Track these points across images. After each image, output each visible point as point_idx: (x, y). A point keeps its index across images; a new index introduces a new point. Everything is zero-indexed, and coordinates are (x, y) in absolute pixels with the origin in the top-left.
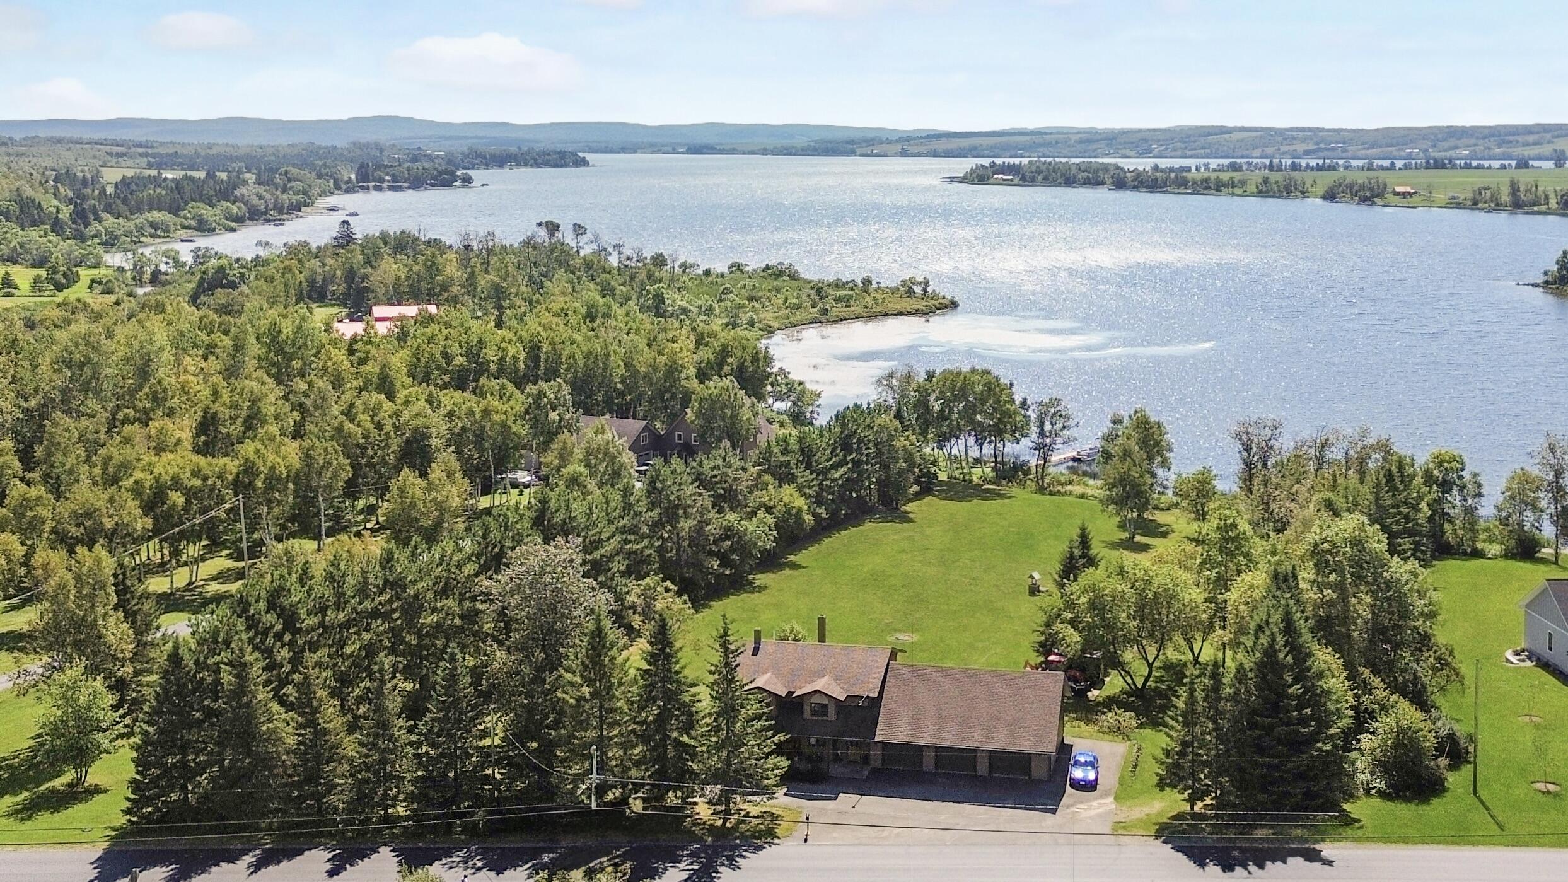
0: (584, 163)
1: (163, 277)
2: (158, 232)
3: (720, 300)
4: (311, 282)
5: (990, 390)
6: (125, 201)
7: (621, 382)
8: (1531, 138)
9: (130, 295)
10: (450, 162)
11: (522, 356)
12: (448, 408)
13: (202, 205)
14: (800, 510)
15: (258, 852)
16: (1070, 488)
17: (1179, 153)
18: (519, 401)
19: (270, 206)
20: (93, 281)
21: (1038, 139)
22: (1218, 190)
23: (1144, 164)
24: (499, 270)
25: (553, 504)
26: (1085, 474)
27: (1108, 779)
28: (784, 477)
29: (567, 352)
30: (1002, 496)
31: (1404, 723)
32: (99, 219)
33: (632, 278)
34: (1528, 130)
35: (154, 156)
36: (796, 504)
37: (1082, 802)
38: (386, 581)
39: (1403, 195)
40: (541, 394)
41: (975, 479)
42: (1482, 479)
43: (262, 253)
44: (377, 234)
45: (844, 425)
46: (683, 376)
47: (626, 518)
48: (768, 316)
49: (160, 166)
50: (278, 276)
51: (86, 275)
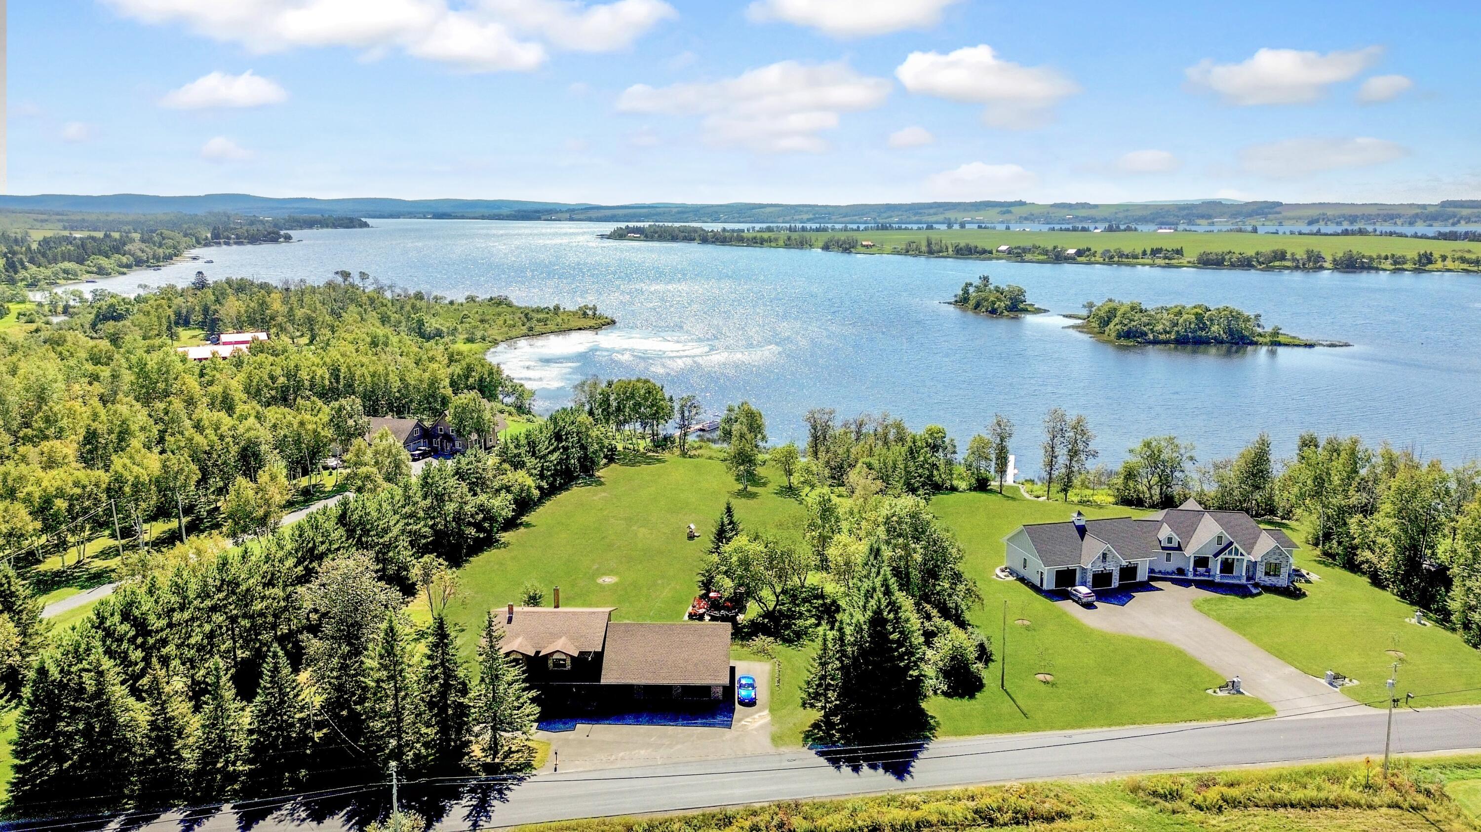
0: (366, 225)
1: (71, 310)
2: (70, 276)
3: (462, 322)
4: (178, 314)
5: (649, 392)
6: (44, 255)
7: (399, 391)
8: (932, 211)
9: (47, 323)
10: (276, 225)
11: (327, 376)
12: (273, 421)
13: (101, 257)
14: (529, 487)
15: (122, 818)
16: (699, 452)
17: (736, 220)
18: (326, 411)
19: (151, 257)
20: (19, 314)
21: (652, 211)
22: (762, 244)
23: (717, 227)
24: (310, 305)
25: (352, 506)
26: (709, 440)
27: (762, 694)
28: (518, 465)
29: (358, 373)
30: (659, 461)
31: (957, 644)
32: (25, 268)
33: (402, 308)
34: (930, 206)
35: (67, 221)
36: (527, 483)
37: (747, 716)
38: (223, 581)
39: (867, 246)
40: (341, 409)
41: (642, 450)
42: (956, 443)
43: (142, 292)
44: (224, 280)
45: (556, 423)
46: (441, 386)
47: (407, 507)
48: (494, 332)
49: (72, 228)
50: (152, 312)
51: (14, 308)
